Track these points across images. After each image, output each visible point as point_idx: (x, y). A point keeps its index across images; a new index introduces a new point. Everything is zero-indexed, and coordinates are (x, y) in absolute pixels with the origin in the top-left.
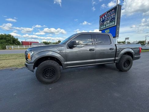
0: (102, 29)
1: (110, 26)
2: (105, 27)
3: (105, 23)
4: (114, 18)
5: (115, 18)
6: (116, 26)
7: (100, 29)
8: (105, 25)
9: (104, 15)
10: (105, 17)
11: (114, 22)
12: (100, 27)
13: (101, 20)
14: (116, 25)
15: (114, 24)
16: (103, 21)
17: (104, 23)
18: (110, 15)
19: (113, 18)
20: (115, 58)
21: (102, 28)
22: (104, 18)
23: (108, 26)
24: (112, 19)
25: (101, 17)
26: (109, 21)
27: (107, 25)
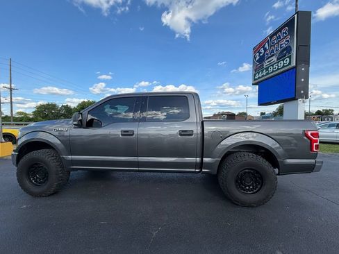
0: (259, 80)
1: (278, 69)
2: (267, 74)
3: (266, 64)
4: (289, 49)
5: (290, 47)
6: (295, 67)
7: (255, 80)
8: (267, 69)
9: (262, 45)
10: (265, 50)
11: (290, 57)
12: (255, 75)
13: (255, 58)
14: (294, 65)
15: (290, 63)
16: (262, 60)
17: (263, 65)
18: (278, 43)
19: (285, 49)
20: (202, 160)
21: (259, 78)
22: (263, 51)
23: (273, 71)
24: (282, 51)
25: (256, 50)
26: (275, 59)
27: (271, 69)
